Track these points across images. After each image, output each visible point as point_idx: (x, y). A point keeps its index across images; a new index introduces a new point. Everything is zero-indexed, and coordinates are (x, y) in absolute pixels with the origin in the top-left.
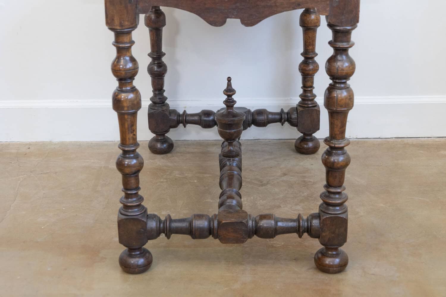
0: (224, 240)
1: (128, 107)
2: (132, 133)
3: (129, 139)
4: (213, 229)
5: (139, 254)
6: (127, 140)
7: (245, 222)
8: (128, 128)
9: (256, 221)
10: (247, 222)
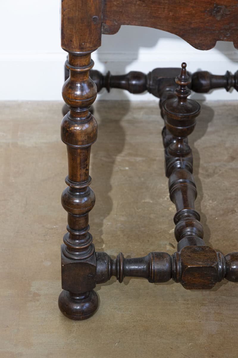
0: (188, 285)
1: (83, 141)
2: (84, 168)
3: (80, 175)
4: (176, 273)
5: (84, 298)
6: (79, 176)
7: (215, 267)
8: (80, 163)
9: (226, 263)
10: (217, 266)
